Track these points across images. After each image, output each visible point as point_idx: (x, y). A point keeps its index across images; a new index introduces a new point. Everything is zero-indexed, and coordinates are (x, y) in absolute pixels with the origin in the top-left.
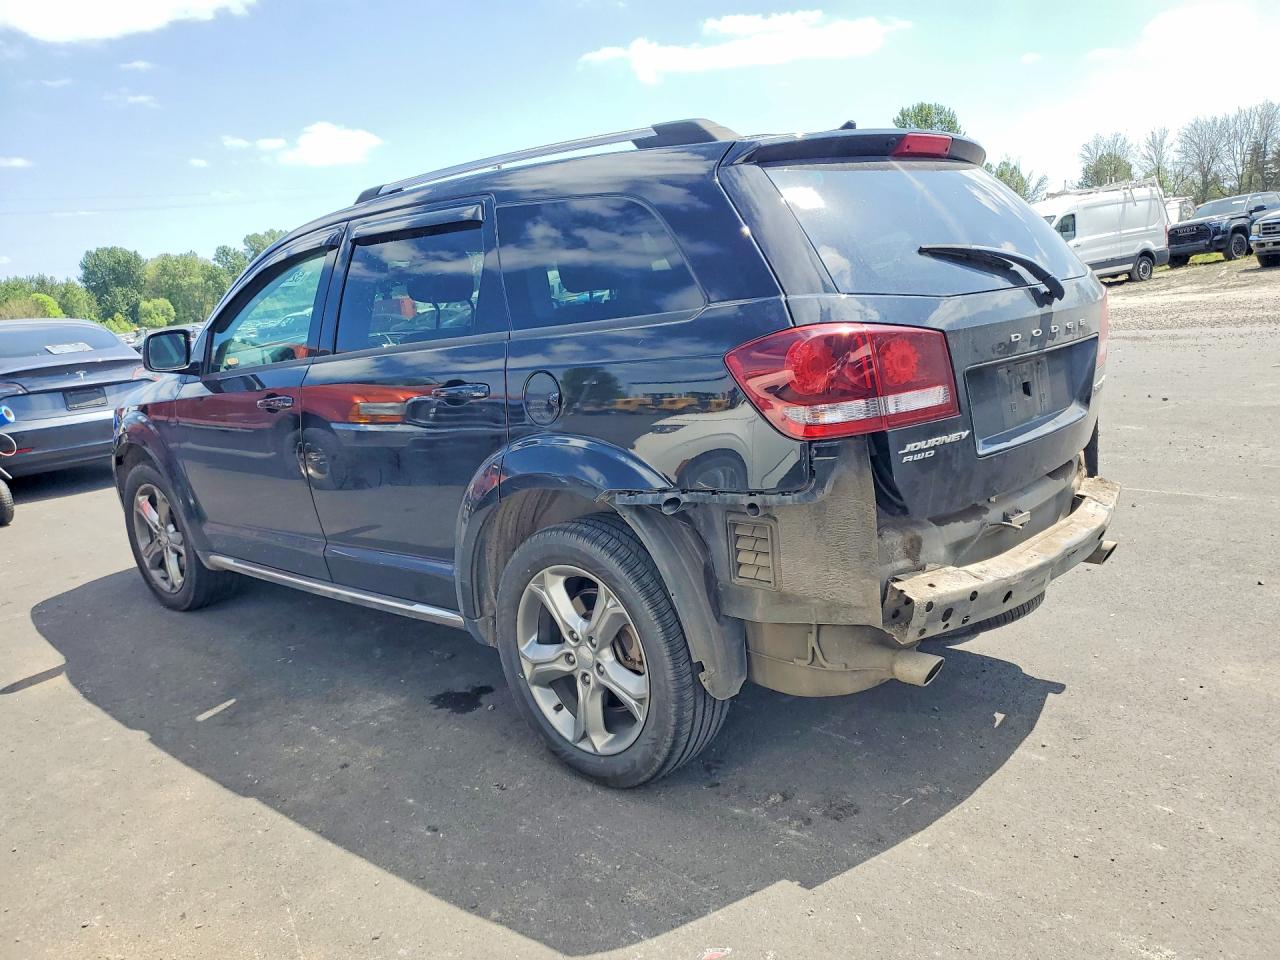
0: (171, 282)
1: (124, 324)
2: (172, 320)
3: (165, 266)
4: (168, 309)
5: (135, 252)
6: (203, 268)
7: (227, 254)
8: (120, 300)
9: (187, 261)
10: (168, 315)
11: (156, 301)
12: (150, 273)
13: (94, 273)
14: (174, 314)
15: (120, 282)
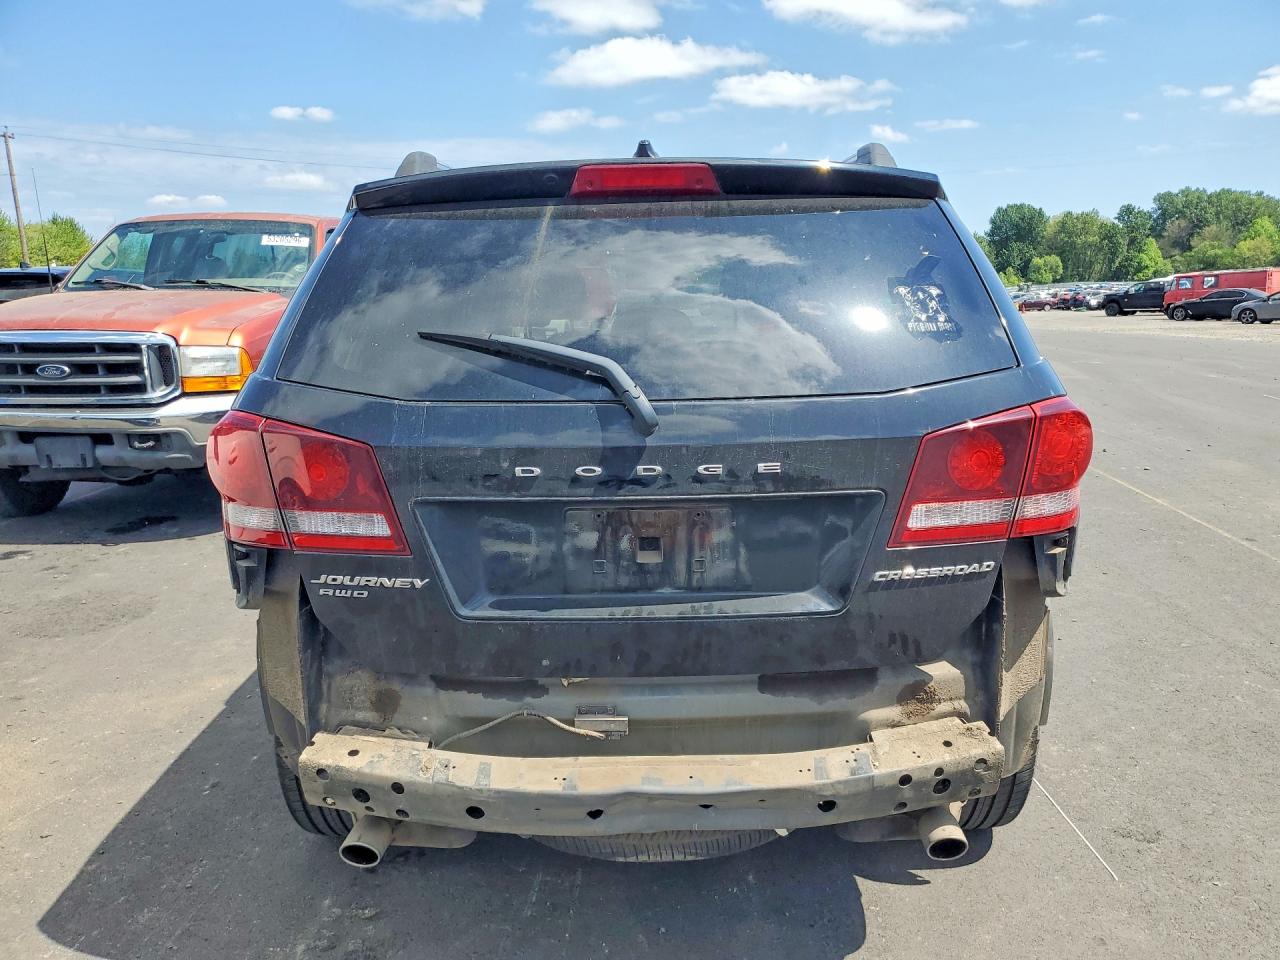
0: (1066, 239)
1: (1014, 278)
2: (1058, 277)
3: (1066, 224)
4: (1057, 267)
5: (1041, 209)
6: (1103, 226)
7: (1131, 213)
8: (1016, 255)
9: (1087, 220)
10: (1056, 272)
11: (1047, 258)
12: (1049, 230)
13: (1000, 228)
14: (1061, 271)
15: (1020, 238)
